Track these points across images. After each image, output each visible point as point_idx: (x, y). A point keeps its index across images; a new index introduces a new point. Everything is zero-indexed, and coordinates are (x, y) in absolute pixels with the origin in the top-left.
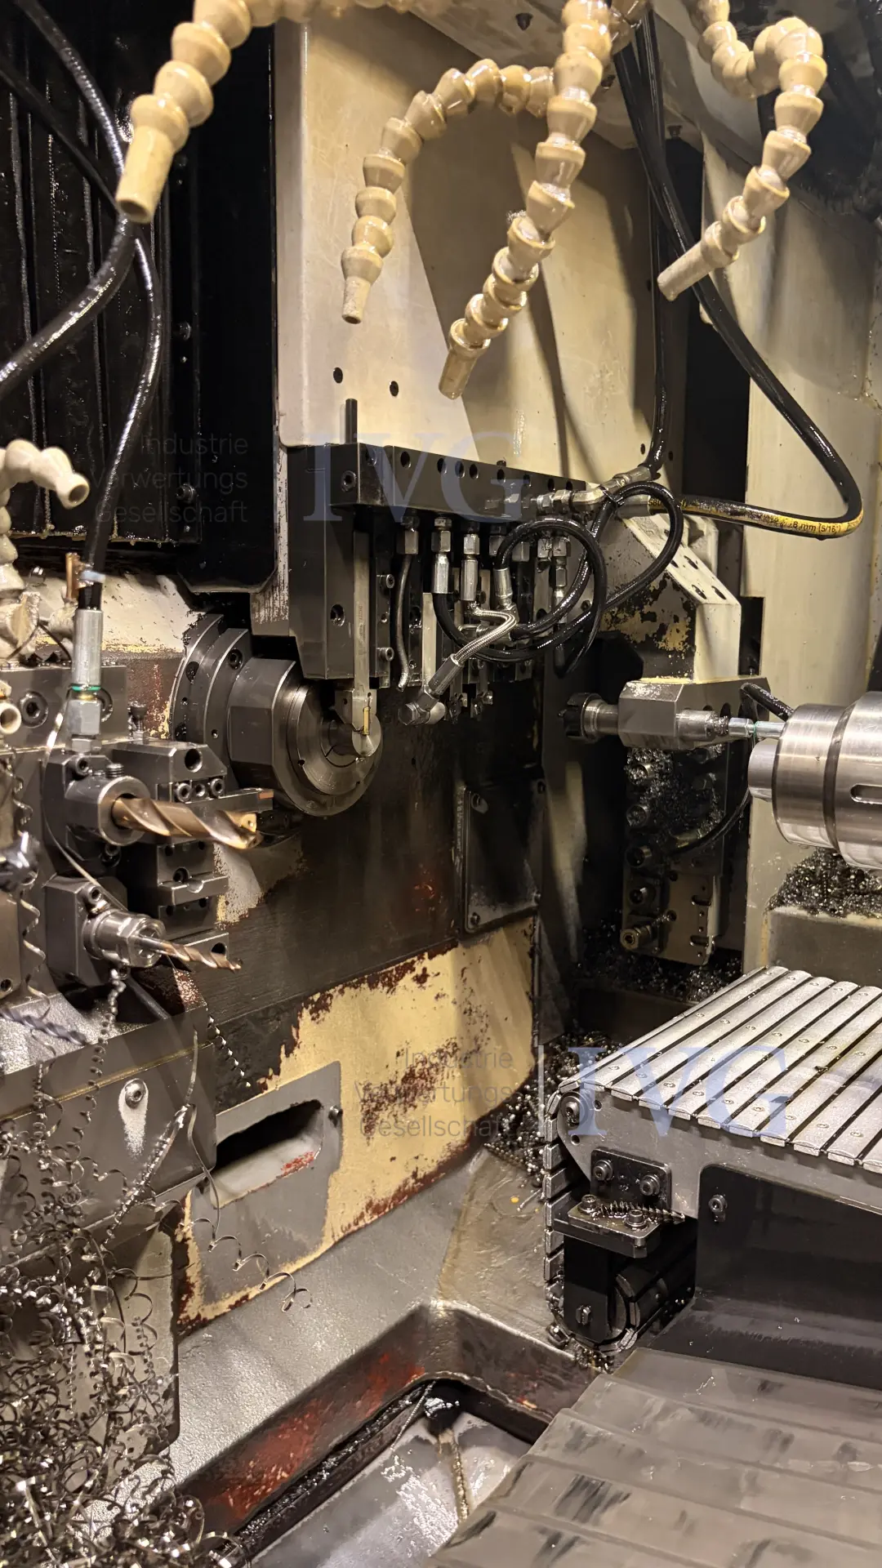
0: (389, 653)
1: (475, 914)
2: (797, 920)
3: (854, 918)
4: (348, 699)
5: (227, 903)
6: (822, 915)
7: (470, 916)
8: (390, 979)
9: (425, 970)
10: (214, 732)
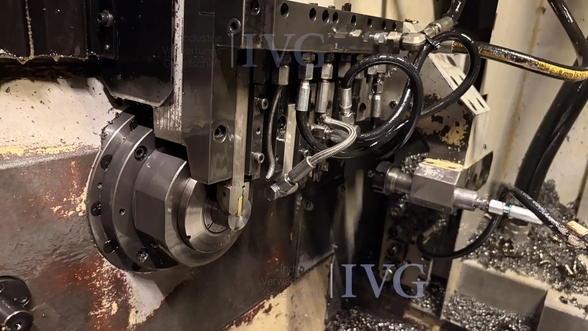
0: (261, 158)
1: (301, 267)
2: (476, 270)
3: (510, 274)
4: (226, 193)
5: (137, 312)
6: (491, 269)
7: (299, 268)
8: (249, 318)
9: (270, 305)
10: (122, 210)
